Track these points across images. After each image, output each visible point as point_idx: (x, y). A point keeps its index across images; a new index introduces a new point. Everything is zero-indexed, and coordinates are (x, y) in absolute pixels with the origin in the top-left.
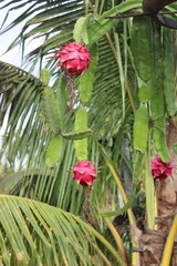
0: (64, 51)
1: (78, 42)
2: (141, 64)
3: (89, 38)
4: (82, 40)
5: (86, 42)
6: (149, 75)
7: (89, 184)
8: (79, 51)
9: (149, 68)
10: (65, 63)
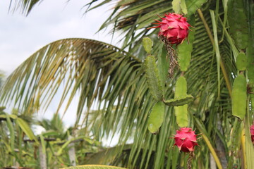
0: (164, 21)
1: (177, 12)
2: (238, 33)
3: (188, 9)
4: (181, 10)
5: (185, 12)
6: (246, 44)
7: (191, 149)
8: (179, 21)
9: (246, 37)
10: (165, 32)
